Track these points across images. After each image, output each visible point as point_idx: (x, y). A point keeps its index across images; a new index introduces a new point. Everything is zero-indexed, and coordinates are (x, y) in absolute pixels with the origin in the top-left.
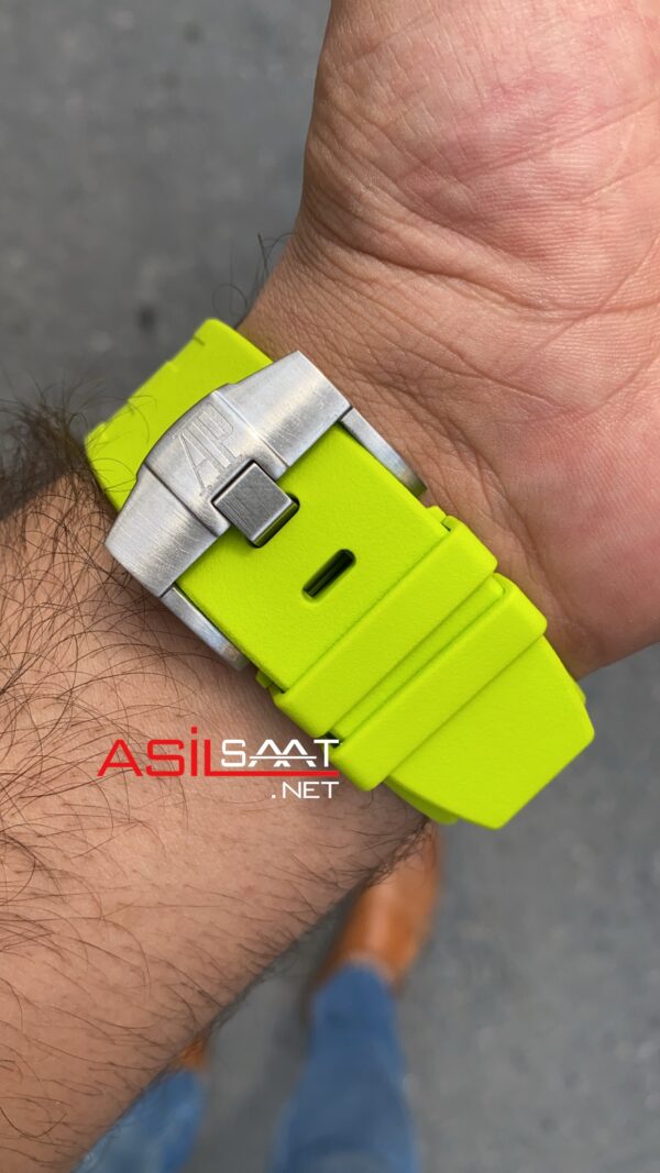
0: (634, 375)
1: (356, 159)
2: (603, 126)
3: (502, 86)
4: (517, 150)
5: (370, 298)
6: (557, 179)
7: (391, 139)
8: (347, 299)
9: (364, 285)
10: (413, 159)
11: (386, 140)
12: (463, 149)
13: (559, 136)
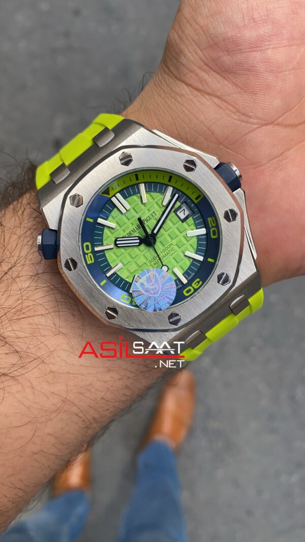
0: (282, 153)
1: (188, 39)
2: (291, 46)
3: (254, 19)
4: (255, 46)
5: (179, 103)
6: (269, 62)
7: (203, 32)
8: (169, 102)
9: (178, 96)
10: (212, 42)
11: (202, 32)
12: (233, 41)
13: (273, 45)
